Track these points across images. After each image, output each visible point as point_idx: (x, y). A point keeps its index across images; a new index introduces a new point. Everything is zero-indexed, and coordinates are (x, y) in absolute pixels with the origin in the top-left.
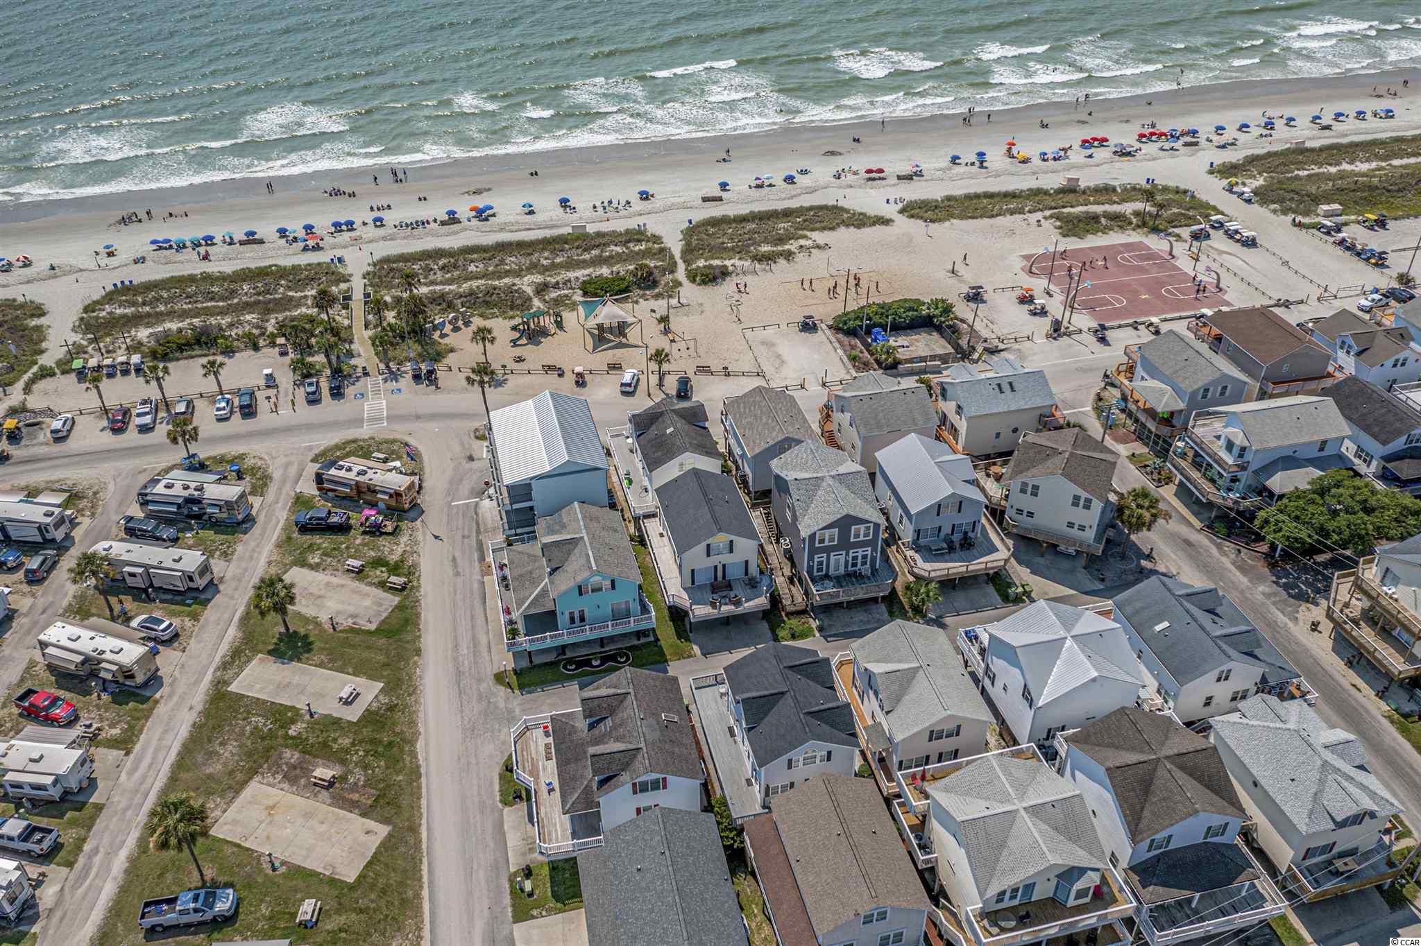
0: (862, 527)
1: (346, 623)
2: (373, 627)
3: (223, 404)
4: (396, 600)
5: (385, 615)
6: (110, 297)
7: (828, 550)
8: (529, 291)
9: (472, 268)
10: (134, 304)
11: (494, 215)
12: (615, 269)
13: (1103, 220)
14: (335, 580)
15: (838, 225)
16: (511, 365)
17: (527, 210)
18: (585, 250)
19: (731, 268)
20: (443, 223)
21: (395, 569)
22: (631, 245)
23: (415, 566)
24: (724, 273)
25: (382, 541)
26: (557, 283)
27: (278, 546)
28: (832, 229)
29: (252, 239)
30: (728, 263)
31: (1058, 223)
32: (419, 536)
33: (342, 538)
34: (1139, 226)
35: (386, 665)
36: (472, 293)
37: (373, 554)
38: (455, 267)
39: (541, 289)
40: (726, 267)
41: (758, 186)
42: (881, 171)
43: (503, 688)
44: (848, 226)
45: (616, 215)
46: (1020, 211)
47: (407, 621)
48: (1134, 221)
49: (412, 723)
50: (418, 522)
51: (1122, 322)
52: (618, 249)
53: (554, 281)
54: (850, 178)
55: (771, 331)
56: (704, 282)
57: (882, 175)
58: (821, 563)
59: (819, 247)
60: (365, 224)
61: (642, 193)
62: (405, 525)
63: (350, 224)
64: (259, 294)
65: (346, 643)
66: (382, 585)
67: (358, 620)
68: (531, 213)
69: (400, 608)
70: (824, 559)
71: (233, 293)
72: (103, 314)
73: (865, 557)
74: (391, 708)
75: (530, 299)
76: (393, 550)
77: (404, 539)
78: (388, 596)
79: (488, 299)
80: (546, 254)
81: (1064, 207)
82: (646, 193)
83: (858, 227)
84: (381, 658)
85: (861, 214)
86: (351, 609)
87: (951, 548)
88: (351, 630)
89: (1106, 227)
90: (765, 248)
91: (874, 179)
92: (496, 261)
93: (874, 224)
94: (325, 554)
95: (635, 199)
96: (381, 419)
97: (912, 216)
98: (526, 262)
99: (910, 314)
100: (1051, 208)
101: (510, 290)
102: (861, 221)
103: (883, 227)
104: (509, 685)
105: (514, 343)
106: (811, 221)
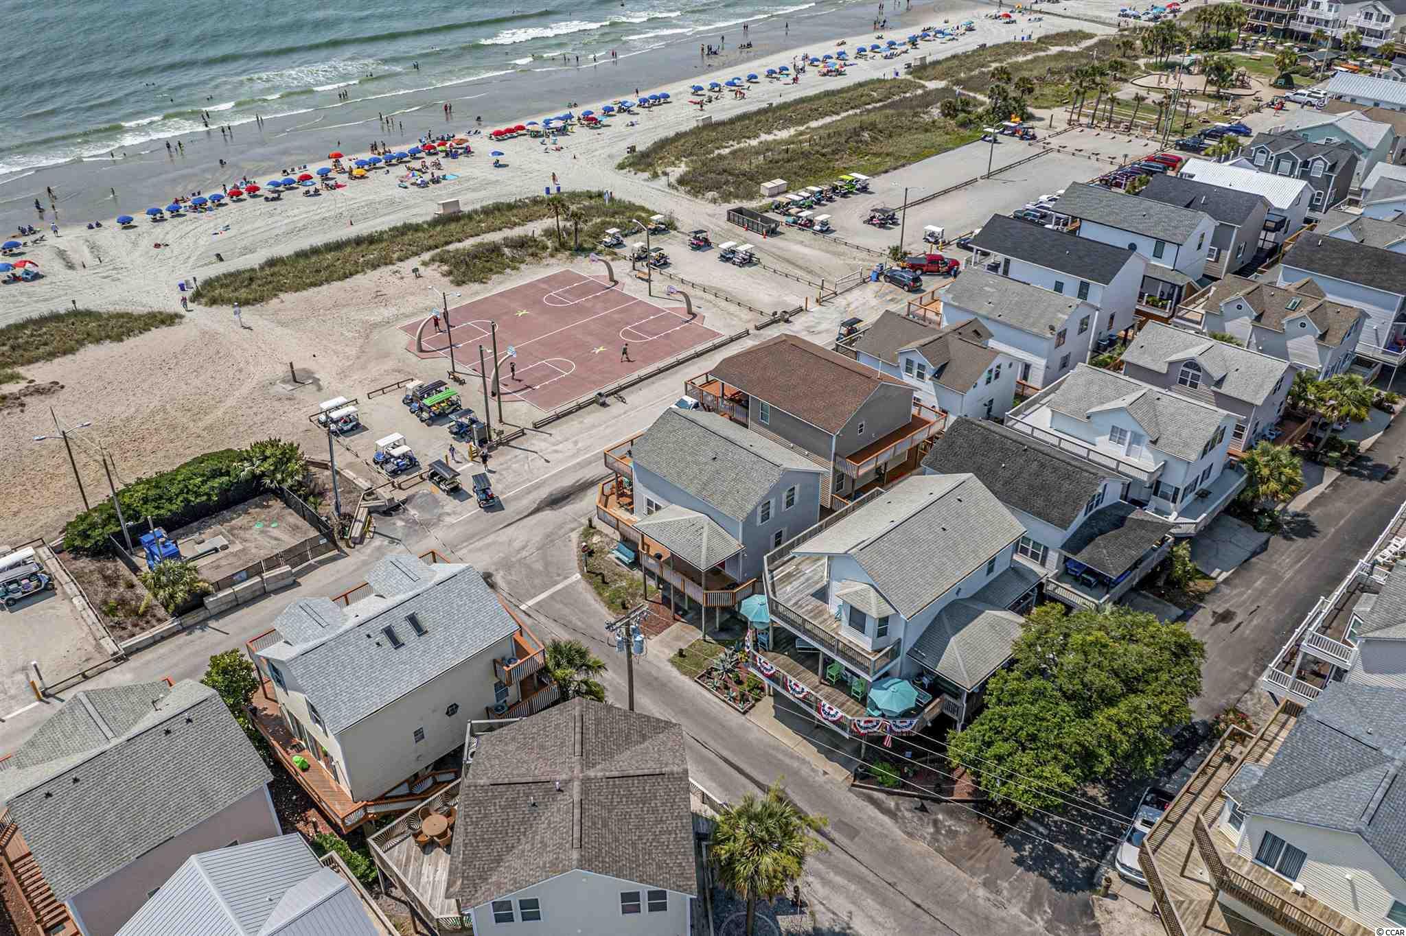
13: (506, 251)
15: (81, 343)
28: (70, 351)
31: (445, 268)
34: (557, 250)
44: (98, 341)
46: (386, 261)
48: (549, 244)
51: (582, 400)
59: (40, 391)
81: (447, 243)
83: (118, 339)
85: (122, 315)
89: (513, 259)
99: (216, 483)
100: (429, 249)
102: (122, 327)
106: (25, 347)
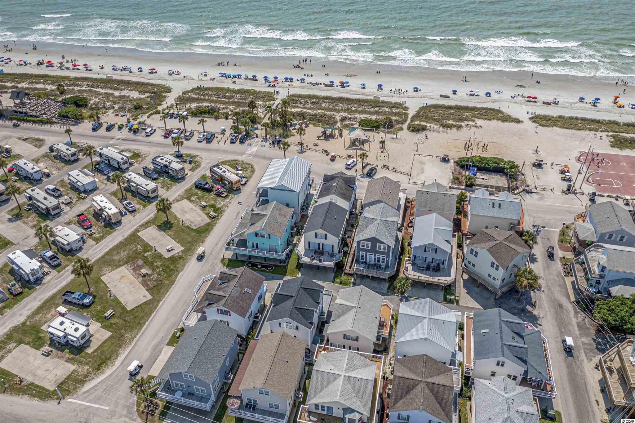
0: (382, 245)
1: (188, 223)
2: (195, 228)
3: (202, 136)
4: (208, 220)
5: (202, 225)
6: (192, 91)
7: (367, 251)
8: (338, 118)
9: (323, 105)
10: (199, 94)
11: (348, 86)
12: (378, 117)
14: (195, 208)
15: (494, 119)
16: (311, 146)
17: (362, 86)
18: (372, 107)
19: (428, 127)
20: (326, 86)
21: (216, 210)
22: (393, 109)
23: (223, 211)
24: (424, 129)
25: (219, 199)
26: (351, 118)
27: (186, 191)
28: (490, 120)
29: (254, 79)
30: (428, 125)
31: (613, 140)
32: (233, 201)
33: (207, 194)
35: (190, 242)
36: (315, 115)
37: (213, 202)
38: (317, 103)
39: (344, 119)
40: (426, 126)
41: (471, 95)
42: (535, 98)
43: (221, 264)
44: (498, 120)
45: (399, 95)
46: (596, 130)
47: (207, 229)
49: (184, 265)
50: (236, 196)
51: (610, 195)
52: (387, 110)
53: (350, 116)
54: (520, 98)
55: (427, 158)
56: (413, 131)
57: (535, 100)
58: (362, 256)
59: (476, 126)
60: (298, 80)
61: (415, 88)
62: (231, 196)
63: (291, 79)
64: (241, 99)
65: (182, 231)
66: (208, 214)
67: (192, 225)
68: (364, 88)
69: (208, 224)
70: (364, 254)
71: (233, 97)
72: (188, 96)
73: (384, 259)
74: (181, 258)
75: (337, 122)
76: (220, 203)
77: (227, 200)
78: (208, 219)
79: (320, 118)
80: (356, 105)
81: (622, 132)
82: (417, 88)
83: (503, 121)
84: (190, 239)
85: (508, 116)
86: (192, 220)
87: (428, 268)
88: (188, 227)
90: (451, 122)
91: (530, 101)
92: (334, 104)
93: (512, 121)
94: (198, 198)
95: (411, 90)
96: (251, 155)
97: (534, 122)
98: (346, 106)
99: (494, 165)
100: (614, 132)
101: (331, 117)
102: (507, 119)
103: (516, 124)
104: (224, 264)
105: (319, 138)
106: (481, 115)
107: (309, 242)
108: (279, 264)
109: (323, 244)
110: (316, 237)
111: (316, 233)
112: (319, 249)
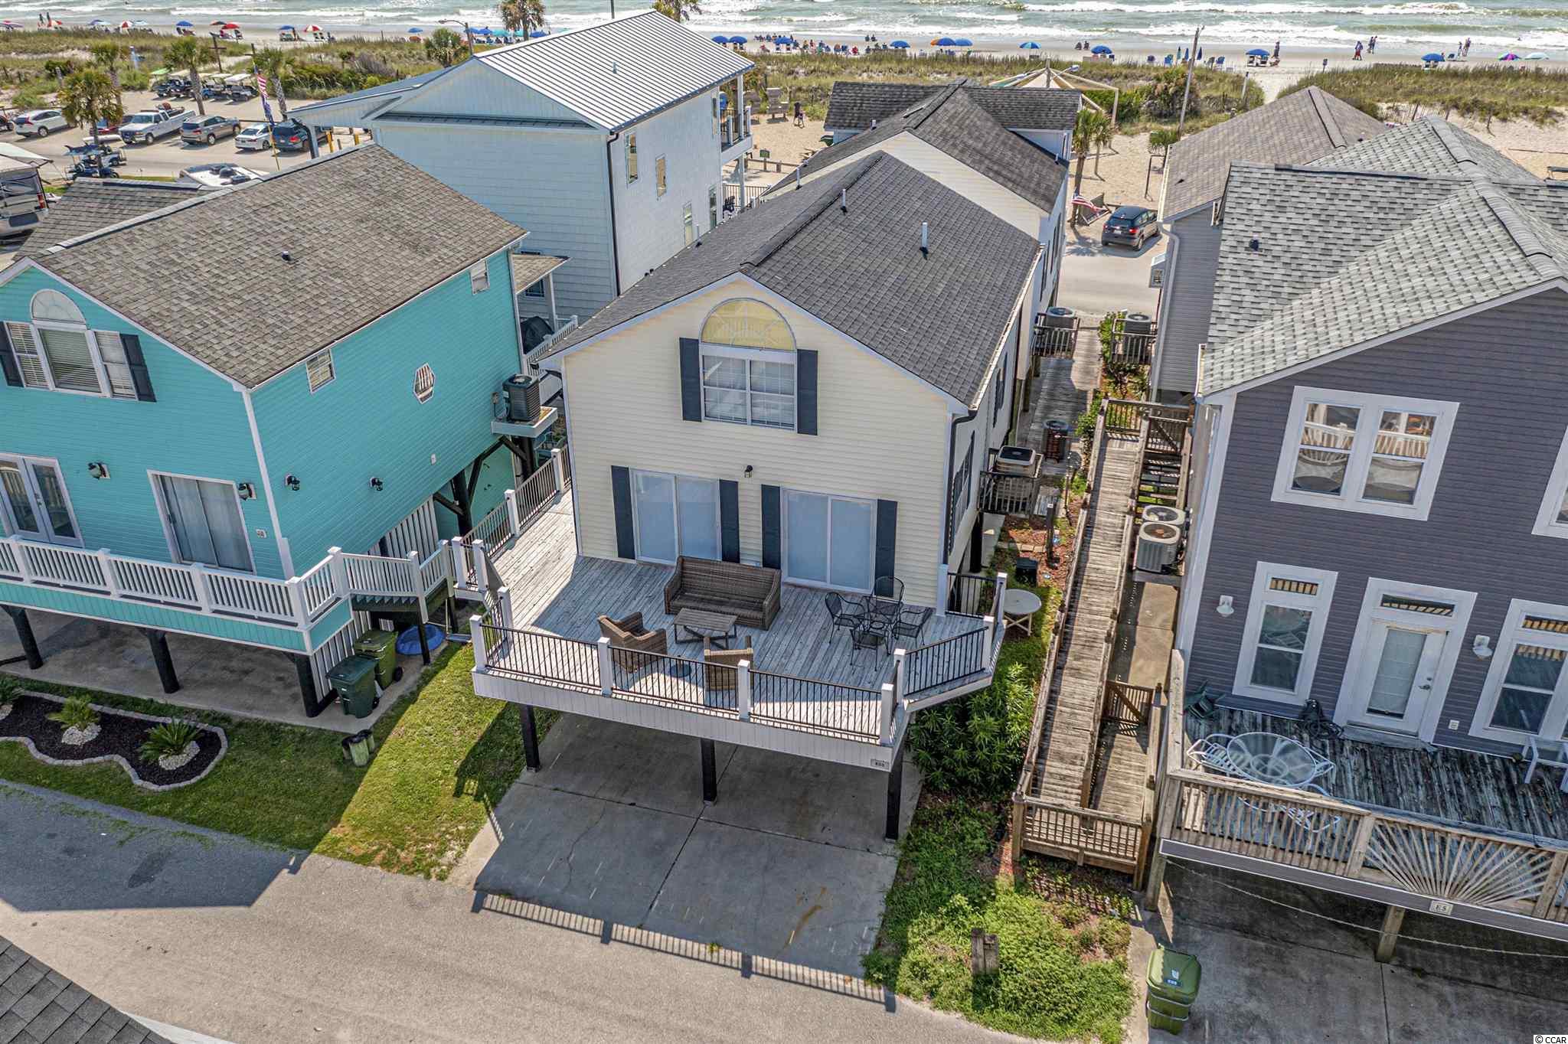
7: (1357, 549)
70: (1319, 607)
107: (621, 476)
108: (296, 718)
109: (770, 495)
110: (692, 410)
111: (689, 349)
112: (731, 554)
